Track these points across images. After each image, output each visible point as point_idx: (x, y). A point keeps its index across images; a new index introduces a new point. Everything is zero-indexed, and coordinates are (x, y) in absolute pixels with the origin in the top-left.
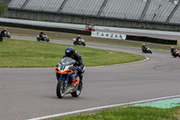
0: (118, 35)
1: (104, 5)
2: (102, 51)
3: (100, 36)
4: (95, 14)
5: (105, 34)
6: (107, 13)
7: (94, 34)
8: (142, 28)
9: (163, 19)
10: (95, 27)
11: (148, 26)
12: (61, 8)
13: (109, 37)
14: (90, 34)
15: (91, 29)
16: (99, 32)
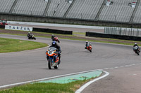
0: (27, 28)
1: (14, 4)
2: (14, 40)
3: (12, 29)
4: (7, 12)
5: (16, 27)
6: (17, 11)
7: (7, 27)
8: (45, 22)
9: (61, 15)
10: (8, 22)
11: (50, 21)
13: (19, 29)
14: (4, 27)
15: (4, 24)
16: (11, 25)
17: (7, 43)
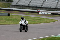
0: (48, 13)
1: (43, 3)
2: (43, 18)
4: (40, 6)
5: (44, 13)
6: (44, 6)
7: (40, 13)
8: (56, 11)
10: (40, 11)
11: (58, 10)
12: (29, 4)
14: (39, 13)
15: (39, 11)
16: (42, 12)
17: (40, 20)
